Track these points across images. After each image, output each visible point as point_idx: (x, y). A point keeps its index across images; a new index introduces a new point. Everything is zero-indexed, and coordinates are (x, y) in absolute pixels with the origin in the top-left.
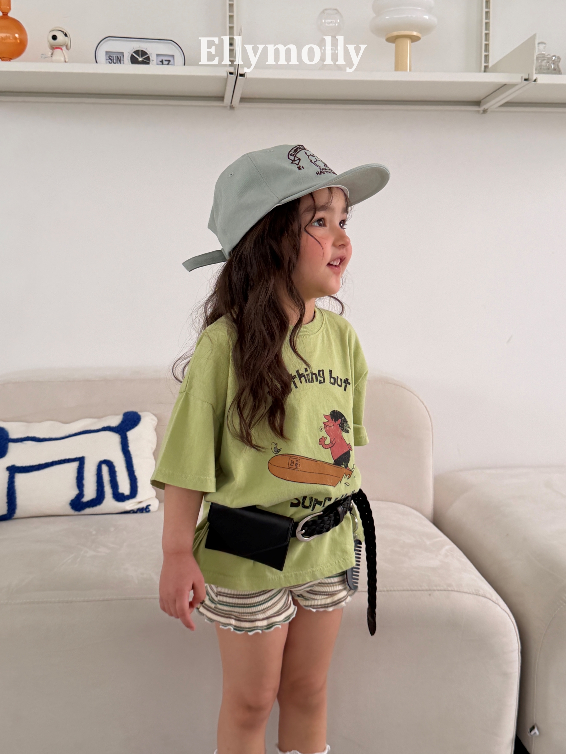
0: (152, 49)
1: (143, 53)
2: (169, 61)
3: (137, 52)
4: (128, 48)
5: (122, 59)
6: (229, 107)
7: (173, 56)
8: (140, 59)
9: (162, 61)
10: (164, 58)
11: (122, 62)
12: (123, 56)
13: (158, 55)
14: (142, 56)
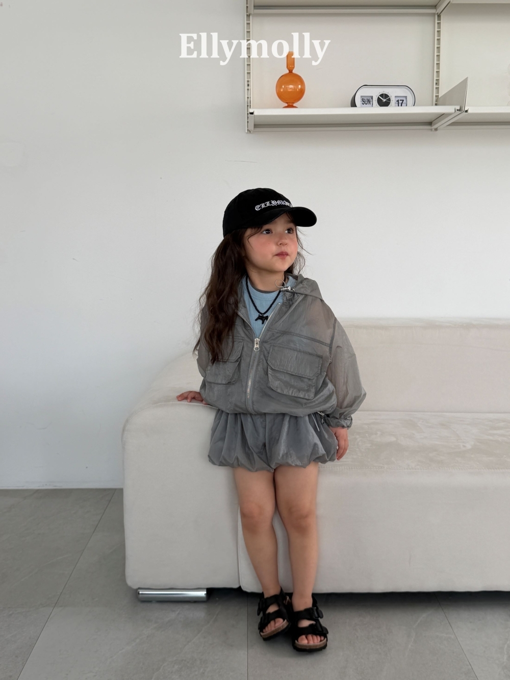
0: (393, 93)
1: (386, 96)
2: (403, 100)
3: (382, 95)
4: (375, 93)
5: (371, 100)
6: (433, 130)
7: (406, 97)
8: (385, 100)
9: (398, 101)
10: (399, 99)
11: (371, 103)
12: (372, 98)
13: (396, 97)
14: (385, 98)
